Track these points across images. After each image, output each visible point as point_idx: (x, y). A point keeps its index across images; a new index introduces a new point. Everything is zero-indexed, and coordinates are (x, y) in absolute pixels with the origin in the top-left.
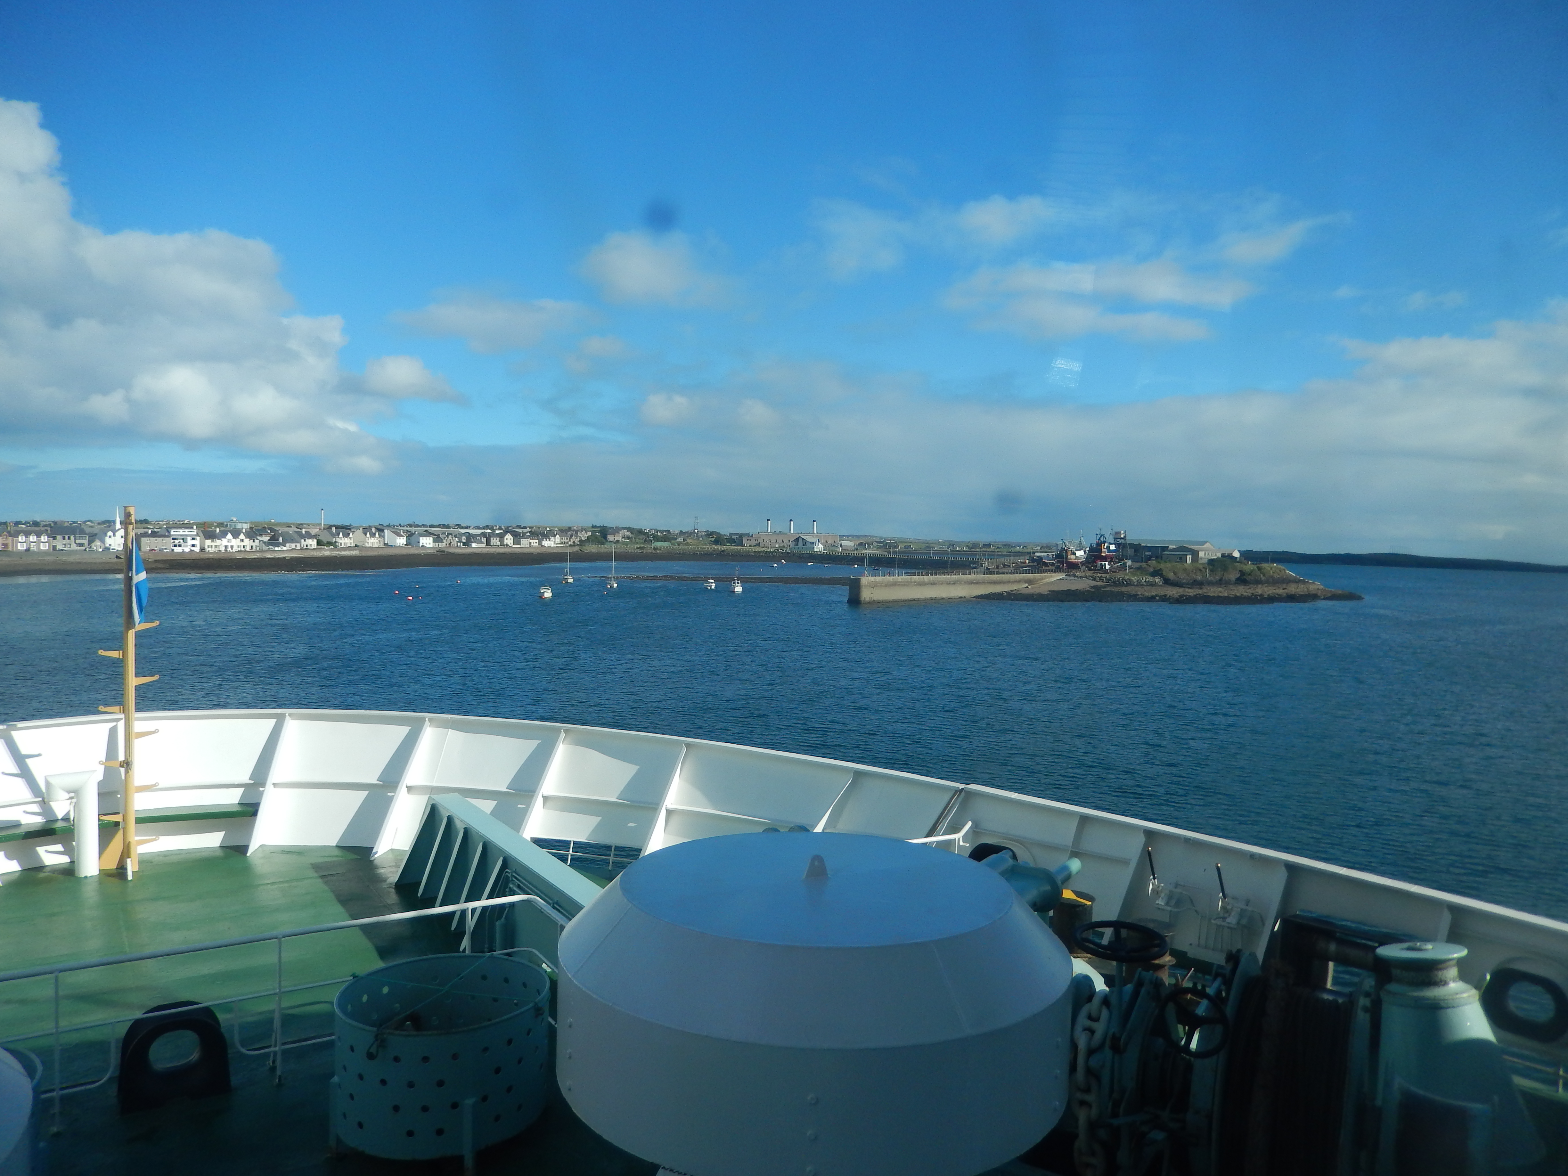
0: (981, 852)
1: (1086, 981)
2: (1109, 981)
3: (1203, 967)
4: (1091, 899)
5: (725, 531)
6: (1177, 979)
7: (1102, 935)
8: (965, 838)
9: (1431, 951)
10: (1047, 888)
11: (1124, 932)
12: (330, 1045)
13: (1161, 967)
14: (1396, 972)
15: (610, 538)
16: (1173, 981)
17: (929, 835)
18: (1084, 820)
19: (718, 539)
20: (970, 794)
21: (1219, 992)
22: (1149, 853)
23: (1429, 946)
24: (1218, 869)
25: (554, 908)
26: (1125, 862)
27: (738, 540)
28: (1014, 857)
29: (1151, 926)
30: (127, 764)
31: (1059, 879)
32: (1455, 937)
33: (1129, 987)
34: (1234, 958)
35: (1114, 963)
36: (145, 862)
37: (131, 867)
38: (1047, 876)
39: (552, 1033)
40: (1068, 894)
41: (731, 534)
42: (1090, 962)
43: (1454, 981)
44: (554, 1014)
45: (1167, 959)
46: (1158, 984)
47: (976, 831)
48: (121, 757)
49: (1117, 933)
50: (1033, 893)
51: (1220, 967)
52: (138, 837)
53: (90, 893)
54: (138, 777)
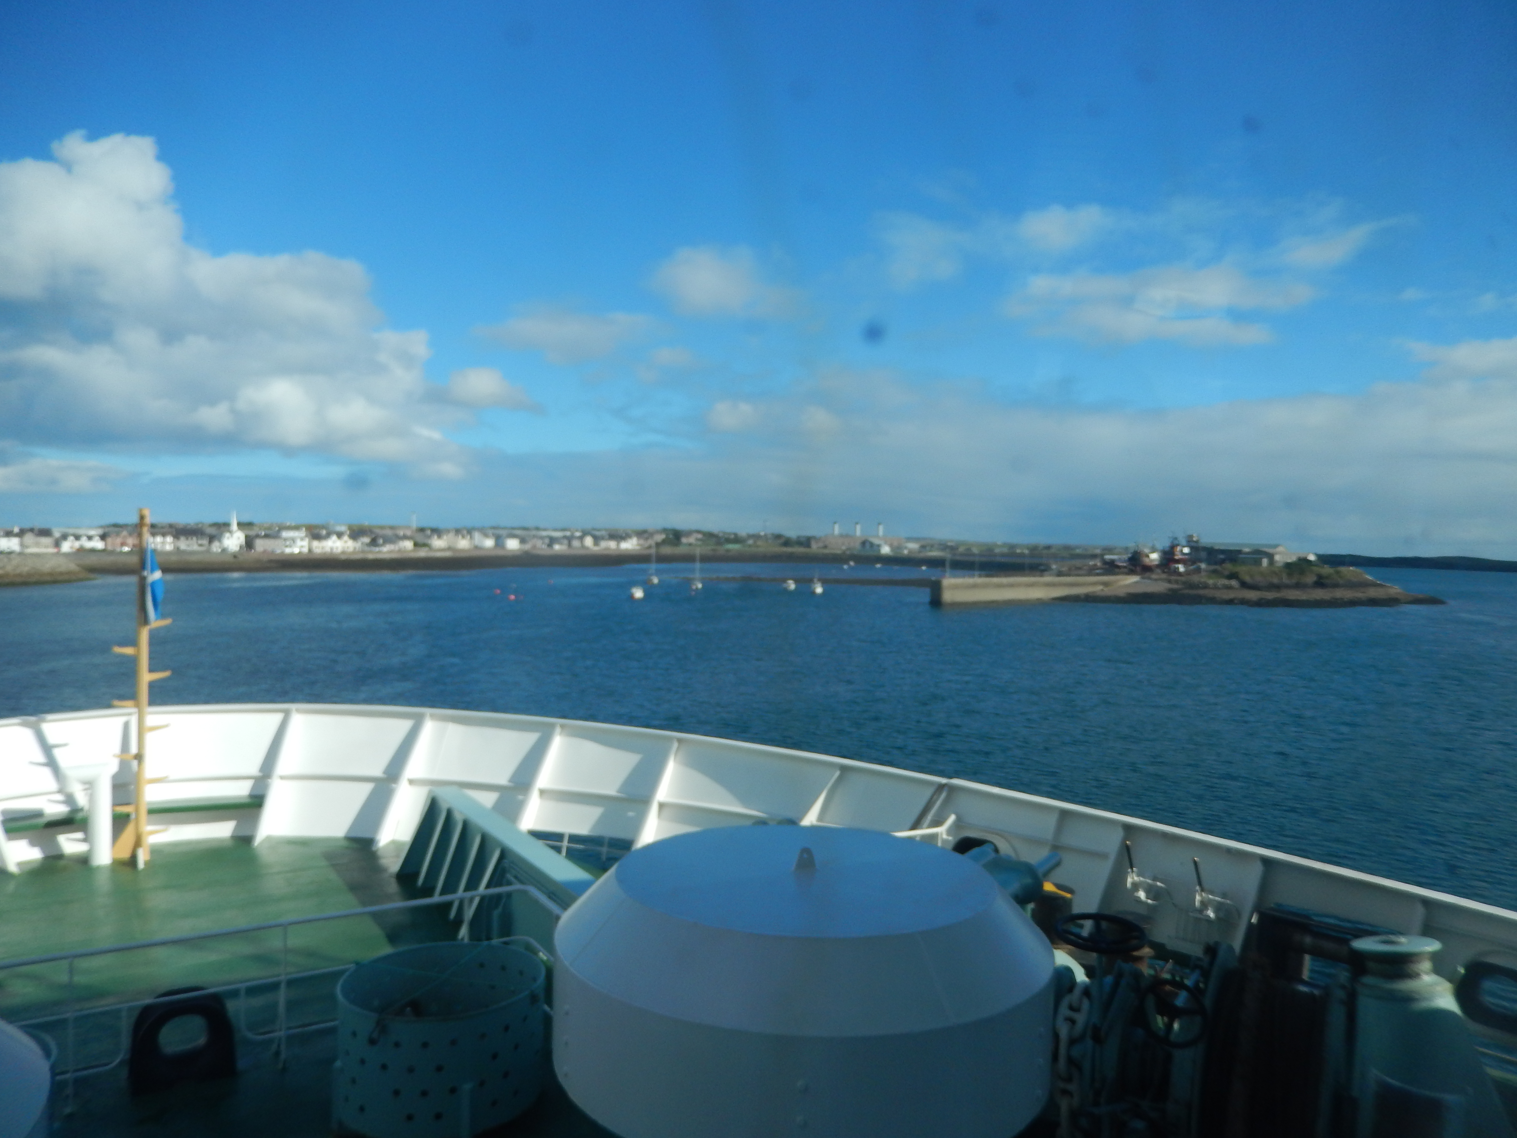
0: (964, 846)
1: (1068, 972)
2: (1089, 971)
4: (1070, 891)
5: (792, 533)
6: (1156, 970)
7: (1081, 927)
8: (948, 831)
9: (1405, 944)
10: (1028, 881)
11: (1104, 924)
13: (1139, 959)
14: (1371, 965)
15: (684, 540)
16: (1152, 972)
17: (914, 827)
18: (1064, 814)
19: (787, 542)
20: (953, 789)
21: (1197, 983)
22: (1128, 847)
23: (1403, 940)
24: (1195, 863)
25: (550, 897)
26: (1103, 856)
27: (806, 542)
28: (997, 850)
29: (1129, 918)
30: (139, 757)
31: (1040, 872)
32: (1428, 931)
33: (1109, 979)
34: (1211, 950)
35: (1095, 955)
38: (1028, 869)
39: (548, 1021)
40: (1049, 887)
41: (799, 537)
42: (1071, 954)
43: (1427, 973)
44: (549, 1001)
45: (1146, 951)
47: (958, 825)
48: (134, 750)
49: (1097, 926)
51: (1198, 959)
52: (150, 828)
53: (103, 882)
54: (150, 769)
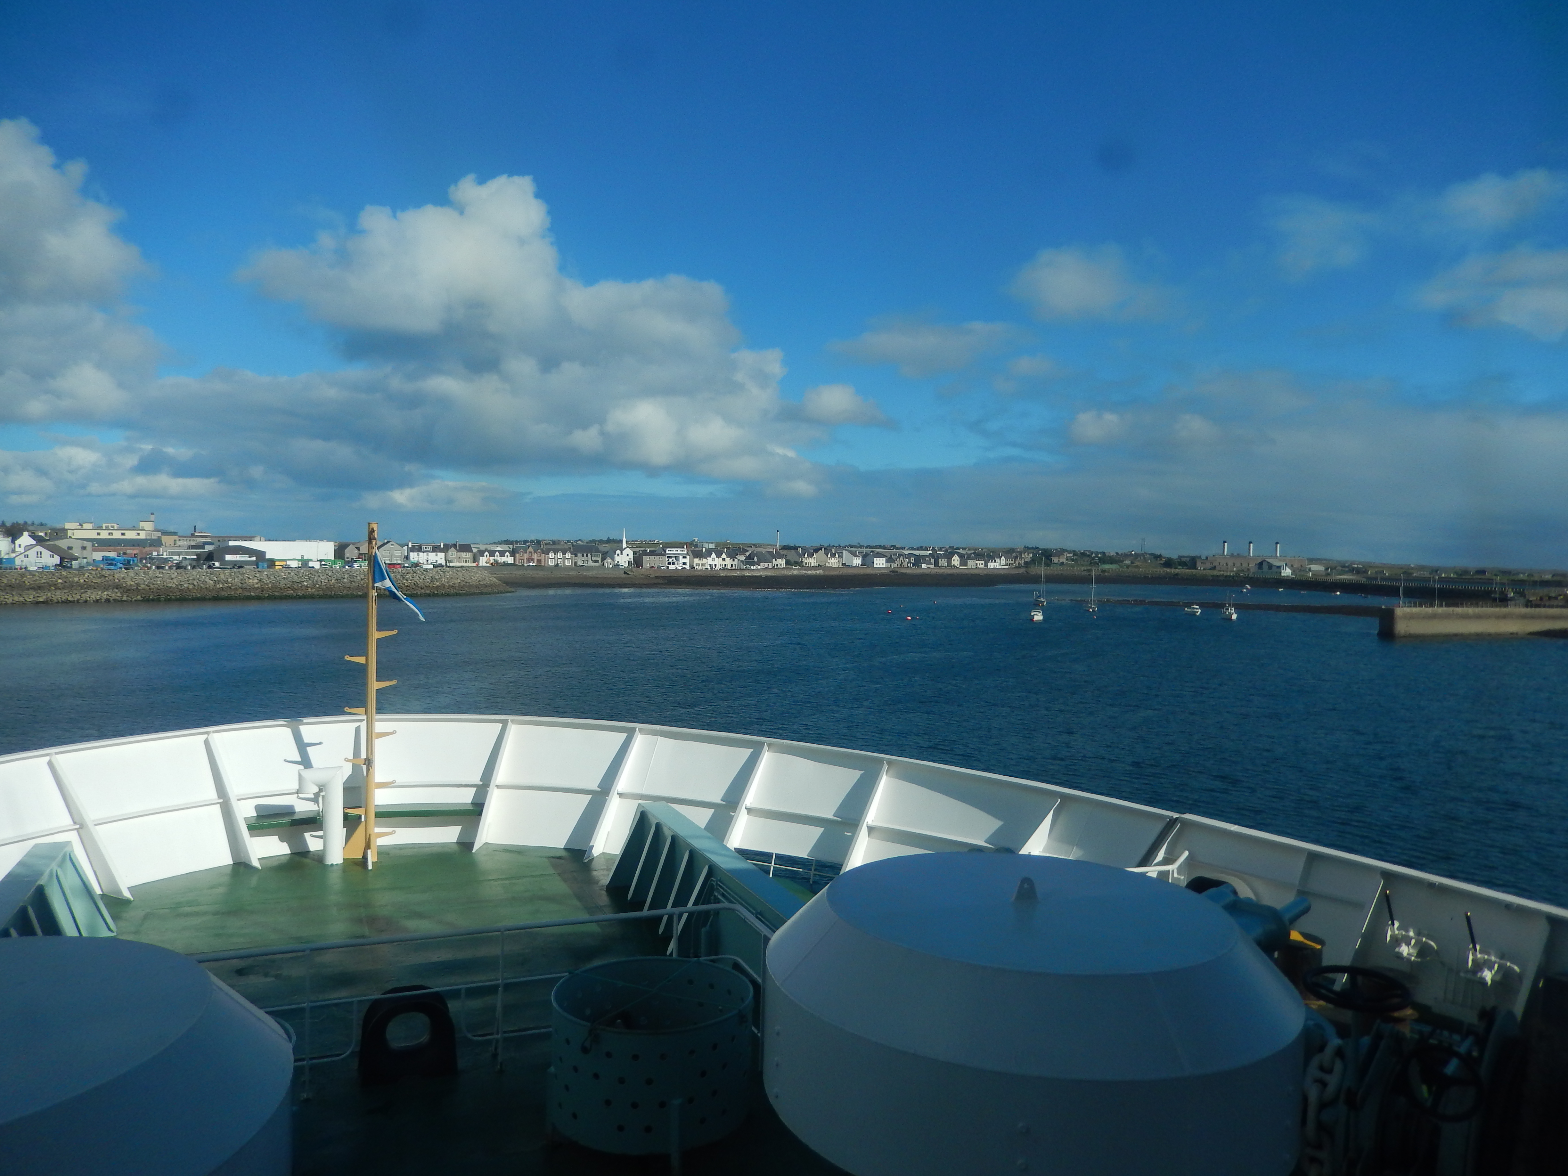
0: (1199, 885)
2: (1342, 1032)
3: (1452, 1025)
4: (1321, 942)
6: (1420, 1034)
7: (1335, 980)
8: (1179, 870)
10: (1272, 927)
11: (1360, 979)
12: (549, 1036)
13: (1401, 1020)
16: (1416, 1036)
17: (1144, 863)
18: (1313, 857)
20: (1186, 824)
21: (1470, 1051)
22: (1387, 898)
24: (1468, 919)
25: (758, 918)
26: (1363, 905)
28: (1235, 892)
29: (1389, 974)
31: (1286, 918)
33: (1366, 1040)
34: (1488, 1016)
35: (1348, 1013)
36: (383, 853)
37: (371, 858)
38: (1272, 914)
40: (1295, 936)
44: (759, 1023)
45: (1409, 1012)
46: (1400, 1038)
47: (1191, 863)
48: (364, 755)
49: (1352, 980)
50: (1258, 931)
51: (1470, 1024)
52: (377, 830)
53: (335, 881)
54: (379, 774)
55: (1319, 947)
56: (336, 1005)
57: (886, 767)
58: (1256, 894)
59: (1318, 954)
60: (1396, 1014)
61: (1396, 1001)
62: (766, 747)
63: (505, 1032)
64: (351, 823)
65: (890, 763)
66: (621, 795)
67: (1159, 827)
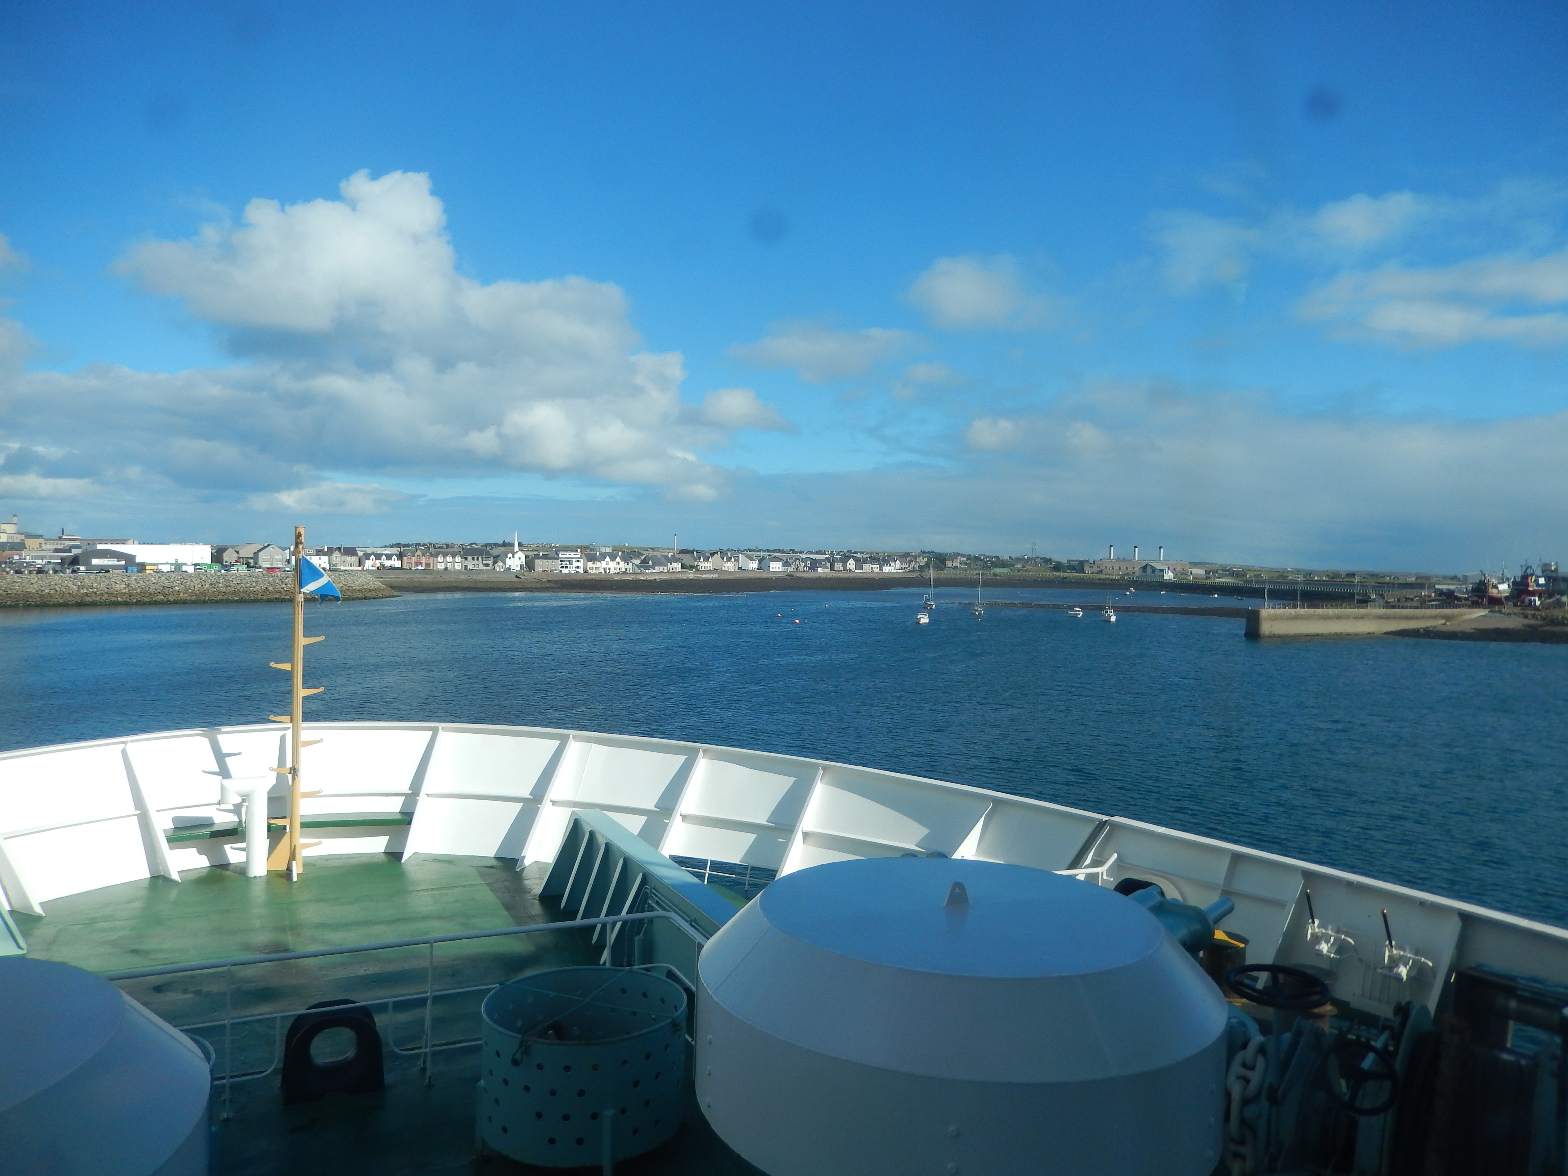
0: (1127, 887)
1: (1240, 1026)
2: (1265, 1030)
3: (1369, 1020)
4: (1244, 941)
6: (1339, 1030)
7: (1257, 979)
8: (1110, 871)
10: (1198, 927)
11: (1281, 977)
12: (478, 1048)
13: (1320, 1016)
16: (1335, 1032)
17: (1073, 866)
18: (1237, 857)
20: (1115, 826)
21: (1386, 1045)
22: (1308, 896)
24: (1384, 916)
25: (692, 925)
26: (1283, 905)
28: (1162, 894)
29: (1310, 972)
30: (294, 771)
31: (1211, 918)
33: (1287, 1036)
34: (1403, 1011)
35: (1269, 1009)
36: (308, 864)
37: (297, 869)
38: (1197, 914)
39: (690, 1052)
40: (1219, 935)
42: (1245, 1008)
44: (691, 1030)
45: (1328, 1008)
46: (1318, 1035)
47: (1120, 865)
48: (289, 765)
49: (1273, 978)
50: (1183, 932)
51: (1386, 1019)
52: (303, 841)
53: (258, 893)
54: (305, 783)
55: (1243, 945)
56: (259, 1021)
57: (821, 772)
58: (1182, 894)
59: (1241, 953)
60: (1316, 1011)
61: (1316, 998)
62: (701, 754)
63: (433, 1046)
64: (275, 834)
65: (825, 768)
66: (554, 803)
67: (1089, 829)
